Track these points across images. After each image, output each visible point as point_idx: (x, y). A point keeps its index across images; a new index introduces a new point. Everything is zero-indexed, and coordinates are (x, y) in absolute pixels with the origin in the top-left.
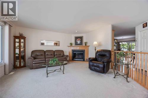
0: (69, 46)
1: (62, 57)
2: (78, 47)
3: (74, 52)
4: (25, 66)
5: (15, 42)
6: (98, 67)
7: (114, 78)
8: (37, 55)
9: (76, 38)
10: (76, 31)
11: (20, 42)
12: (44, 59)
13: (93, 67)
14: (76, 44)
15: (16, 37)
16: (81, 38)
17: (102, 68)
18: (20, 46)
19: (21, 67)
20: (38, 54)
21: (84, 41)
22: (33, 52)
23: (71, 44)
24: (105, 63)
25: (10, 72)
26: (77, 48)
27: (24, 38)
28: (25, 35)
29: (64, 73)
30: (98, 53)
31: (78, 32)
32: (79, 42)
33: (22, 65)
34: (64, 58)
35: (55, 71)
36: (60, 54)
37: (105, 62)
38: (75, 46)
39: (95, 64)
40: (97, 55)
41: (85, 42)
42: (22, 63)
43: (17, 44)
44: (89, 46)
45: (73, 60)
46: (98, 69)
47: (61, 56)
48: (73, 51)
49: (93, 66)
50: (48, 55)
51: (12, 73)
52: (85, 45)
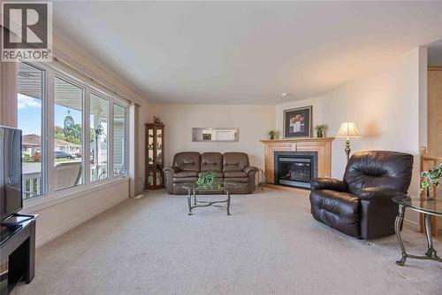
0: (264, 142)
1: (242, 171)
2: (294, 145)
3: (281, 159)
4: (162, 186)
5: (147, 136)
6: (337, 211)
7: (400, 263)
8: (184, 164)
9: (289, 115)
10: (284, 94)
11: (154, 136)
12: (195, 174)
13: (322, 210)
14: (289, 132)
15: (148, 126)
16: (306, 114)
17: (349, 216)
18: (154, 143)
19: (155, 188)
20: (186, 162)
21: (317, 121)
22: (177, 156)
23: (272, 134)
24: (363, 201)
25: (136, 195)
26: (290, 146)
27: (162, 127)
28: (162, 120)
29: (229, 214)
30: (355, 166)
31: (288, 95)
32: (297, 126)
33: (158, 183)
34: (244, 174)
35: (211, 204)
36: (237, 165)
37: (365, 199)
38: (284, 141)
39: (328, 202)
40: (351, 170)
41: (320, 125)
42: (157, 180)
43: (151, 140)
44: (333, 139)
45: (277, 183)
46: (337, 218)
47: (239, 169)
48: (278, 155)
49: (321, 205)
50: (206, 164)
51: (139, 197)
52: (320, 135)
